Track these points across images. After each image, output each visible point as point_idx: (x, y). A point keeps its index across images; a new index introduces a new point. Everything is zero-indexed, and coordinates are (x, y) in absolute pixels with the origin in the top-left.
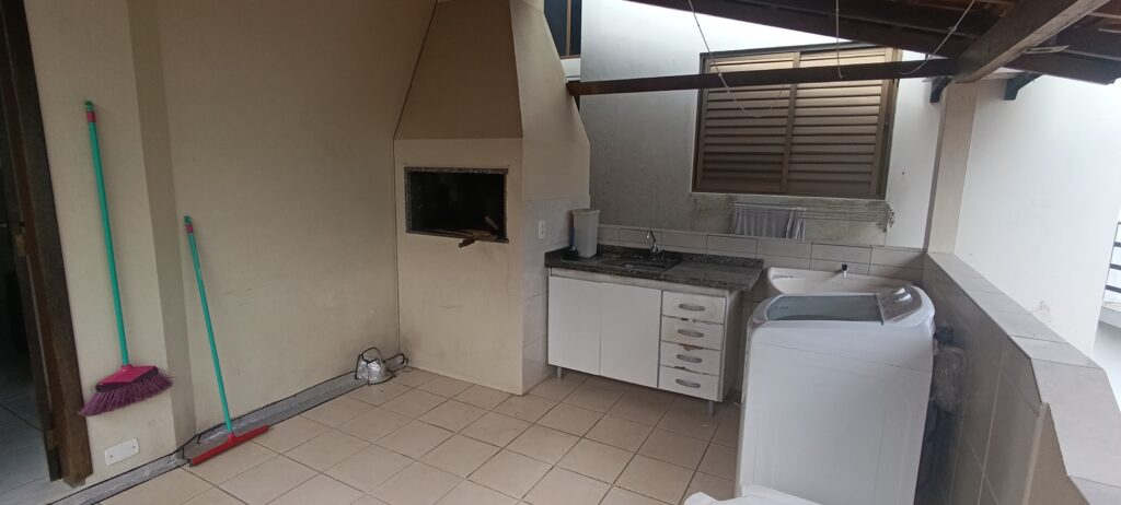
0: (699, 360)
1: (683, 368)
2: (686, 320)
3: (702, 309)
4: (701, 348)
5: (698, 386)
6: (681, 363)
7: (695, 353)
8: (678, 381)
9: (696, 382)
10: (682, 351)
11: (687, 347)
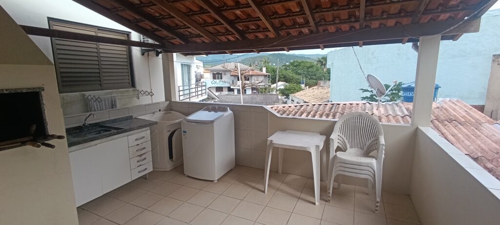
0: (145, 158)
1: (141, 165)
2: (138, 145)
3: (144, 137)
4: (145, 153)
5: (146, 169)
6: (139, 164)
7: (143, 157)
8: (139, 172)
9: (145, 168)
10: (139, 158)
11: (140, 156)
